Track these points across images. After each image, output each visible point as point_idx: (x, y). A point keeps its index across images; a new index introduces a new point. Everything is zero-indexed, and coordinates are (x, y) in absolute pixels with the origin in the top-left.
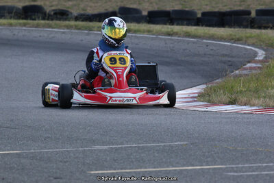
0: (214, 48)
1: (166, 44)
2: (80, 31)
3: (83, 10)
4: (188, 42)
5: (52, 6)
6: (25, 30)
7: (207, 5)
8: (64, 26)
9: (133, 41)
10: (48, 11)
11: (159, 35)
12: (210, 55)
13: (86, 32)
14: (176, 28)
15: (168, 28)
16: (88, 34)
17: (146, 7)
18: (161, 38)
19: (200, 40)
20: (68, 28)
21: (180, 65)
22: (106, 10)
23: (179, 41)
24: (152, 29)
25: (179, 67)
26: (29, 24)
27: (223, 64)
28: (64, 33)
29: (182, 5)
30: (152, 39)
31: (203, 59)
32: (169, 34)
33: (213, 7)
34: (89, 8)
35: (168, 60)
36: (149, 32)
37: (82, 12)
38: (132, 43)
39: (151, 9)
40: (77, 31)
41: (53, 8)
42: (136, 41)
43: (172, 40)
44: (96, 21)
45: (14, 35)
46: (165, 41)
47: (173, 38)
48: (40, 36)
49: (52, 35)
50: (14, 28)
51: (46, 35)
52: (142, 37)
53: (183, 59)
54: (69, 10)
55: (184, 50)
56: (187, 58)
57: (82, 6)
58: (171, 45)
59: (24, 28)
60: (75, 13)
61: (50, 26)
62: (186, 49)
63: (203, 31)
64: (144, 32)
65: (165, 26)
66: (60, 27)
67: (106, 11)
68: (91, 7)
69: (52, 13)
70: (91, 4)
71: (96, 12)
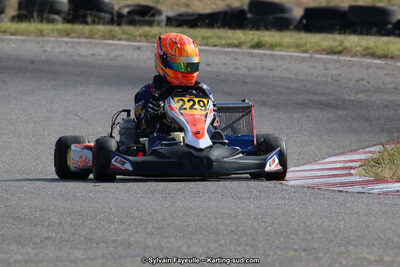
1: (326, 69)
3: (187, 6)
4: (369, 66)
6: (67, 43)
8: (140, 36)
9: (265, 64)
10: (116, 8)
11: (316, 52)
14: (352, 41)
15: (334, 40)
18: (317, 59)
19: (390, 62)
20: (148, 41)
21: (344, 109)
22: (228, 5)
23: (351, 65)
24: (301, 42)
25: (342, 113)
26: (73, 31)
28: (139, 48)
30: (304, 60)
31: (389, 98)
32: (332, 52)
34: (197, 3)
35: (324, 98)
36: (298, 47)
37: (183, 10)
38: (263, 68)
39: (312, 4)
41: (128, 2)
42: (271, 64)
43: (339, 61)
44: (201, 26)
45: (45, 51)
46: (325, 63)
47: (341, 58)
48: (93, 55)
49: (116, 53)
50: (46, 38)
51: (103, 52)
52: (283, 57)
53: (353, 97)
54: (159, 7)
55: (358, 81)
56: (361, 96)
58: (336, 72)
59: (66, 39)
60: (167, 11)
61: (113, 37)
62: (362, 80)
63: (398, 46)
64: (289, 47)
65: (330, 37)
66: (131, 38)
67: (226, 9)
68: (200, 1)
69: (125, 11)
71: (207, 10)
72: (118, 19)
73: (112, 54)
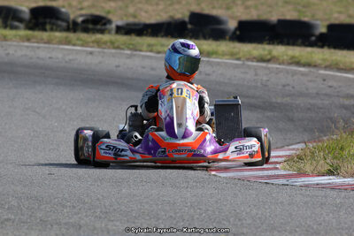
0: (335, 84)
1: (256, 75)
2: (118, 51)
3: (135, 16)
4: (294, 73)
5: (81, 9)
6: (27, 47)
7: (340, 12)
9: (203, 69)
10: (72, 17)
11: (248, 59)
12: (326, 95)
13: (129, 52)
14: (279, 50)
15: (264, 49)
16: (130, 57)
17: (239, 14)
18: (249, 67)
19: (313, 71)
20: (99, 46)
22: (171, 17)
23: (278, 72)
24: (236, 50)
25: (269, 114)
27: (344, 111)
28: (91, 53)
29: (299, 11)
31: (312, 101)
32: (262, 60)
33: (350, 16)
34: (143, 14)
35: (253, 101)
36: (233, 55)
37: (131, 20)
39: (245, 17)
40: (113, 51)
41: (83, 12)
42: (208, 69)
43: (269, 69)
44: (146, 35)
45: (8, 54)
46: (256, 69)
47: (271, 65)
48: (50, 58)
49: (71, 57)
50: (9, 43)
51: (60, 56)
52: (218, 64)
53: (279, 100)
54: (110, 17)
55: (284, 86)
57: (131, 10)
58: (265, 78)
60: (117, 21)
61: (68, 43)
62: (288, 85)
63: (321, 56)
64: (224, 54)
65: (260, 46)
66: (85, 44)
67: (169, 20)
68: (146, 12)
69: (80, 20)
70: (147, 7)
71: (153, 21)
72: (73, 27)
73: (67, 58)
